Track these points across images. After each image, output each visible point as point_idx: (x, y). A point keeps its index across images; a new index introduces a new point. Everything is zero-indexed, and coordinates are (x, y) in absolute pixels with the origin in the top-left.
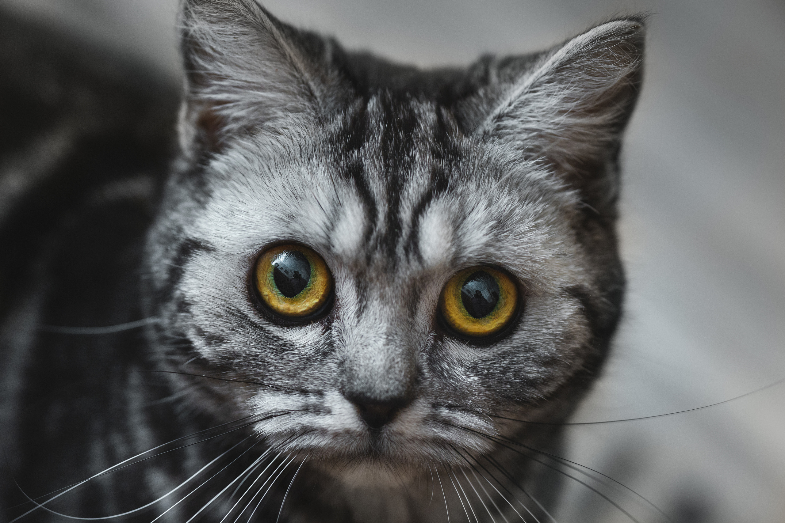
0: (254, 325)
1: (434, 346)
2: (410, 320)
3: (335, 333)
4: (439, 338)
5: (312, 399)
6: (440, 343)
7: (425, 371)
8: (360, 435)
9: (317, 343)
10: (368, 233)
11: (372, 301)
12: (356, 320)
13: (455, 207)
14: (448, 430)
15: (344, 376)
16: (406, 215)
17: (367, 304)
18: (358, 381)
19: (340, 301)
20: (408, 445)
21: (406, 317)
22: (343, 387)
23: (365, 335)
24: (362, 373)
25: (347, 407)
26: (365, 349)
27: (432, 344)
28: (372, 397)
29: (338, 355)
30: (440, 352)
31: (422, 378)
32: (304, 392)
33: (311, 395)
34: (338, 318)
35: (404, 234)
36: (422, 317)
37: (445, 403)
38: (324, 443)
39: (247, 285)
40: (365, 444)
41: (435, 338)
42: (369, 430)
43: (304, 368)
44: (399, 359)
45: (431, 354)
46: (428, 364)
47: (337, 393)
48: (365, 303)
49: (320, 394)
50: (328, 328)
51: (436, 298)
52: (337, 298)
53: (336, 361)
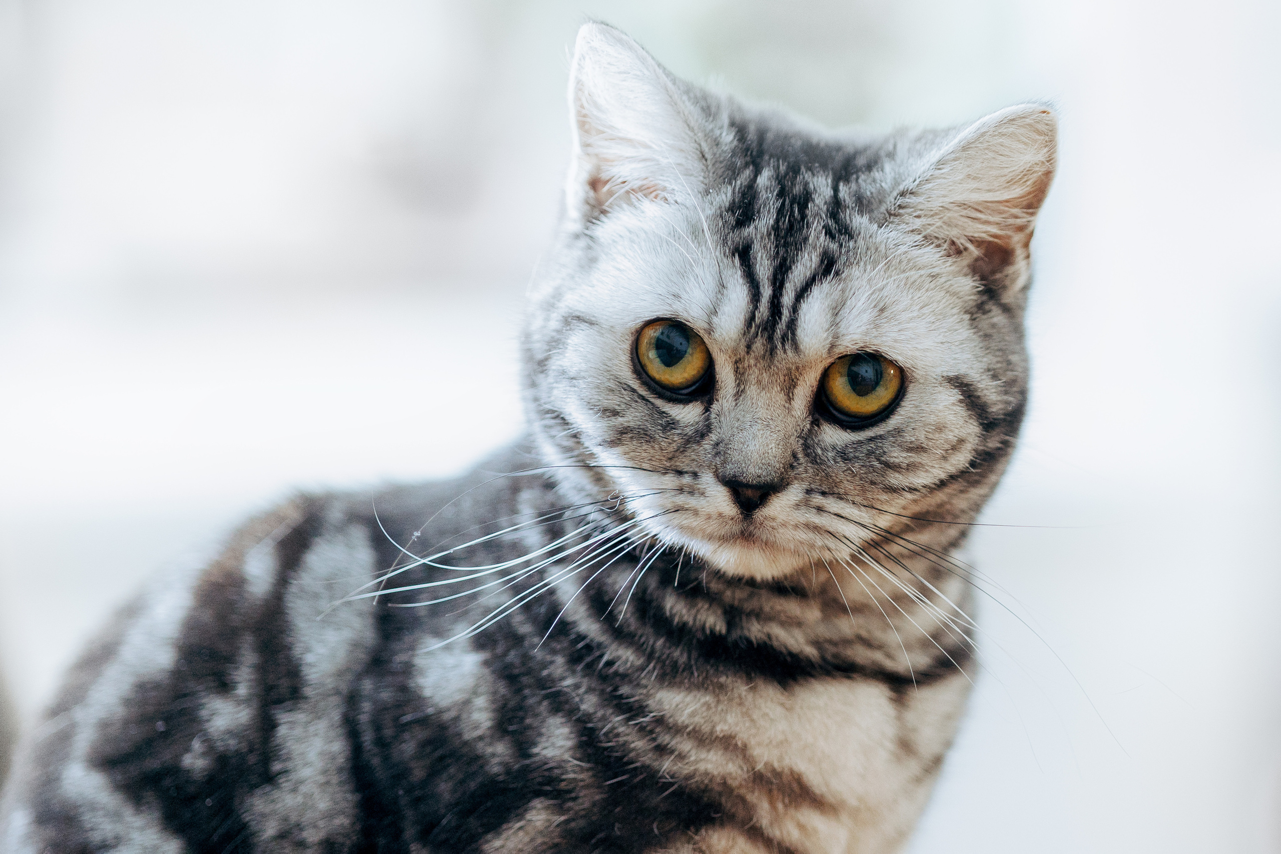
0: (643, 398)
1: (810, 431)
2: (787, 405)
3: (713, 416)
4: (815, 423)
5: (687, 480)
6: (816, 428)
7: (800, 456)
8: (732, 519)
9: (697, 423)
10: (751, 319)
11: (750, 387)
12: (734, 404)
13: (836, 294)
14: (822, 516)
15: (718, 458)
16: (788, 299)
17: (744, 388)
18: (730, 465)
19: (720, 383)
20: (781, 531)
21: (783, 403)
22: (716, 470)
23: (741, 419)
24: (735, 456)
25: (720, 489)
26: (741, 433)
27: (808, 430)
28: (744, 480)
29: (713, 437)
30: (816, 437)
31: (798, 463)
32: (680, 473)
33: (686, 476)
34: (717, 401)
35: (783, 320)
36: (799, 402)
37: (818, 489)
38: (695, 524)
39: (631, 358)
40: (737, 528)
41: (812, 423)
42: (741, 513)
43: (684, 451)
44: (773, 445)
45: (806, 439)
46: (803, 449)
47: (711, 475)
48: (743, 387)
49: (695, 475)
50: (707, 409)
51: (815, 384)
52: (717, 379)
53: (712, 442)
